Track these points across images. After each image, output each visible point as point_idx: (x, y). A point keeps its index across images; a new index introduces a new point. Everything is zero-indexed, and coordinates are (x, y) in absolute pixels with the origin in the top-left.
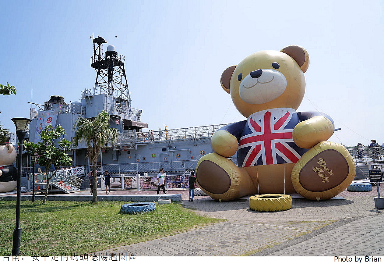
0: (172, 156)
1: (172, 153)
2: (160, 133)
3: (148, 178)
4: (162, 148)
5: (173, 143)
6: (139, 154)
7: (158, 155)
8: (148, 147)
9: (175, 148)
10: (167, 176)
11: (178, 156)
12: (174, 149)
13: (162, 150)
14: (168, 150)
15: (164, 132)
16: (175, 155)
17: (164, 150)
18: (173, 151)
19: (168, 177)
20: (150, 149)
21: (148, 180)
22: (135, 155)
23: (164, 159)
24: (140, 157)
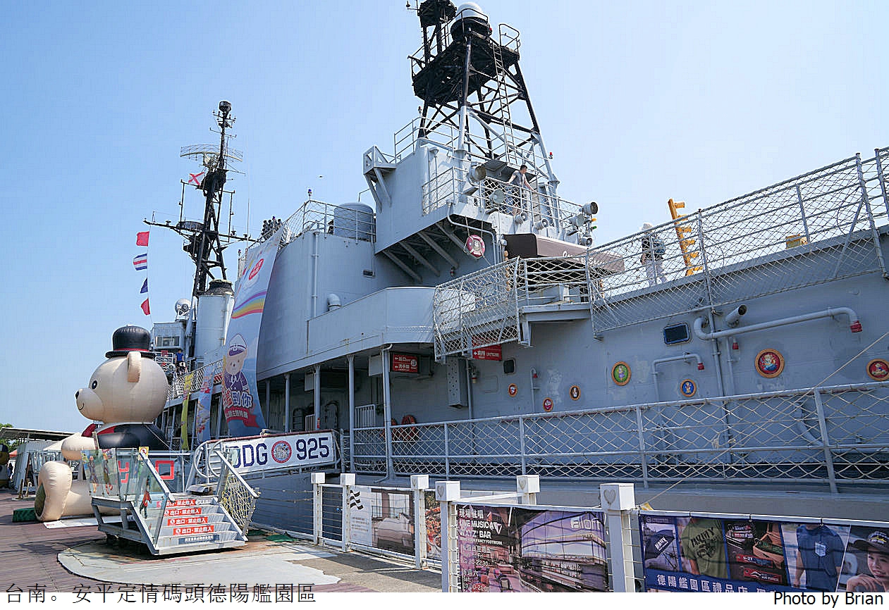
0: (728, 368)
1: (726, 349)
2: (646, 244)
3: (504, 516)
4: (662, 330)
5: (728, 286)
6: (550, 372)
7: (643, 371)
8: (590, 329)
9: (742, 311)
10: (643, 518)
11: (769, 362)
12: (735, 324)
13: (662, 336)
14: (702, 334)
15: (669, 237)
16: (748, 357)
17: (676, 334)
18: (728, 336)
19: (655, 527)
20: (600, 338)
21: (505, 530)
22: (535, 376)
23: (677, 385)
24: (555, 387)
